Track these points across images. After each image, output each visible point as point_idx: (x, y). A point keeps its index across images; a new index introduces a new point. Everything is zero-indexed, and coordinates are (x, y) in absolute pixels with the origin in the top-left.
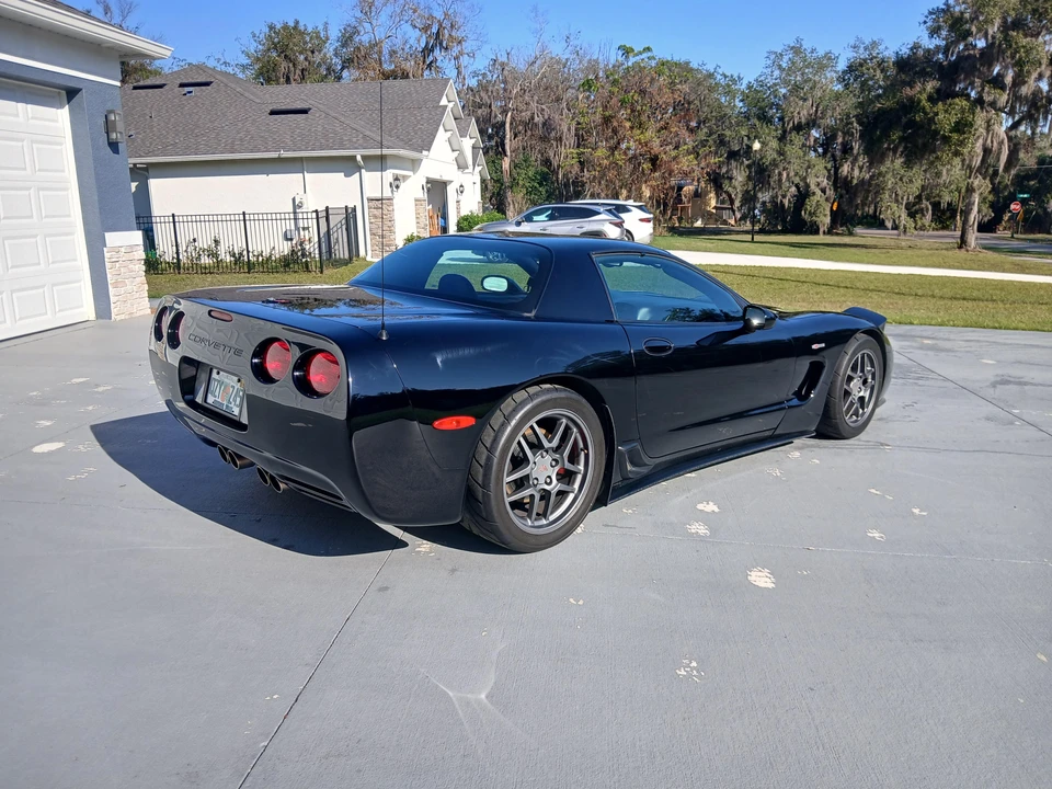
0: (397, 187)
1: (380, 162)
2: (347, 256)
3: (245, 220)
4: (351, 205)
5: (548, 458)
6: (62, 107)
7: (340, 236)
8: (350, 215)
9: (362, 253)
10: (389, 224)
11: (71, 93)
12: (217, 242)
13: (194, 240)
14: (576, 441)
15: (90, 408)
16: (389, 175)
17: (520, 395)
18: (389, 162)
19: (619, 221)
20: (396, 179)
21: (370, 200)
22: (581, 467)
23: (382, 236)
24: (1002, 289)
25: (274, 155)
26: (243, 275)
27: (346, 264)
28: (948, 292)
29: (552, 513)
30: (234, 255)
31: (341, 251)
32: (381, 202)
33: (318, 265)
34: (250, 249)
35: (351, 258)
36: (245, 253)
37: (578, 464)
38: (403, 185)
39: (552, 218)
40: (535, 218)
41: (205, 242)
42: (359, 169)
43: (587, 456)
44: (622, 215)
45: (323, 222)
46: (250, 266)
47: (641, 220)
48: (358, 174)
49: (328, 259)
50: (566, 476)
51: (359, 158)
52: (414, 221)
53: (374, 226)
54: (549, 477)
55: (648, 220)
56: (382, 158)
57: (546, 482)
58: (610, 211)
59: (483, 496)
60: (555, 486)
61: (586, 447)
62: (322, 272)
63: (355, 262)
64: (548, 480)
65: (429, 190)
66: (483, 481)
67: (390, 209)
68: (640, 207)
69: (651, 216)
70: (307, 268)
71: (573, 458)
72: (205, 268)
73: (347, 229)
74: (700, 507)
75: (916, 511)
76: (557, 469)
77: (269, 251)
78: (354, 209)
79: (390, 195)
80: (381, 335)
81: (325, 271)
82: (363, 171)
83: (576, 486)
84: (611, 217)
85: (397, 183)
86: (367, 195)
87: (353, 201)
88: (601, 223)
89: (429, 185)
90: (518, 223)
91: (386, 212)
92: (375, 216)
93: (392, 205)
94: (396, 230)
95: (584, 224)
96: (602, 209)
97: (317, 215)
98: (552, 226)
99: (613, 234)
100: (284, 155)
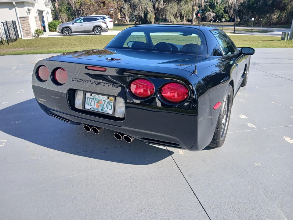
0: (29, 13)
1: (21, 4)
2: (15, 38)
4: (14, 20)
7: (12, 31)
8: (14, 23)
9: (20, 36)
10: (29, 26)
16: (26, 8)
18: (25, 4)
19: (105, 22)
20: (29, 10)
21: (20, 18)
23: (27, 30)
27: (16, 41)
31: (13, 36)
32: (24, 19)
33: (7, 42)
35: (17, 39)
38: (31, 11)
39: (84, 21)
40: (77, 22)
42: (14, 7)
44: (105, 19)
45: (5, 26)
47: (110, 21)
48: (14, 9)
49: (9, 40)
51: (14, 3)
52: (36, 24)
53: (23, 27)
55: (112, 21)
56: (23, 3)
58: (101, 18)
62: (8, 44)
63: (19, 40)
65: (39, 14)
67: (28, 20)
68: (109, 17)
69: (112, 20)
70: (2, 43)
73: (14, 28)
74: (240, 116)
78: (15, 21)
79: (27, 16)
81: (9, 44)
82: (16, 7)
84: (102, 20)
85: (29, 11)
86: (19, 16)
87: (15, 18)
88: (100, 22)
89: (39, 12)
90: (73, 24)
91: (27, 22)
92: (23, 23)
93: (28, 19)
94: (31, 28)
95: (94, 23)
96: (99, 18)
97: (3, 24)
98: (84, 24)
99: (104, 26)
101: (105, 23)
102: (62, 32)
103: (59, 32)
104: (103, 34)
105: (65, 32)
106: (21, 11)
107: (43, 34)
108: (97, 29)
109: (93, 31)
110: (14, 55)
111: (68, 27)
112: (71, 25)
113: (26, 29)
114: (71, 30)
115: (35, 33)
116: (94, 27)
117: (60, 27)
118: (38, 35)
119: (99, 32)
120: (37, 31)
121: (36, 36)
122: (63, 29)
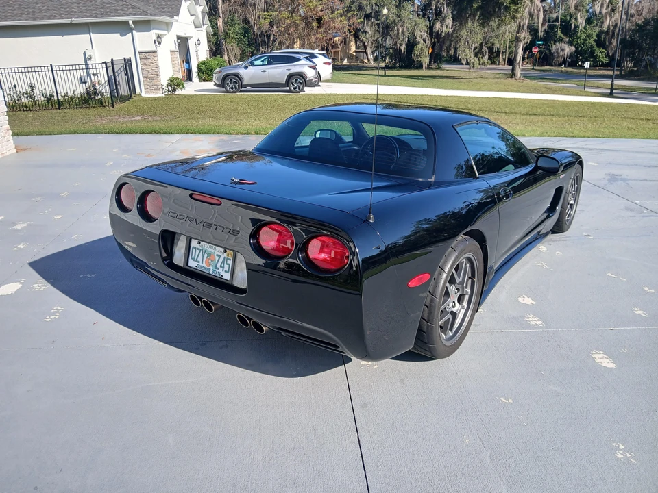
0: (160, 43)
1: (145, 25)
2: (127, 94)
3: (52, 71)
4: (127, 57)
5: (454, 289)
7: (122, 79)
8: (127, 63)
9: (138, 91)
10: (156, 70)
12: (32, 87)
13: (15, 86)
16: (153, 34)
18: (152, 26)
19: (313, 65)
20: (159, 37)
21: (141, 53)
23: (152, 80)
24: (553, 107)
25: (68, 21)
26: (55, 111)
27: (128, 99)
30: (46, 96)
31: (124, 90)
32: (148, 55)
33: (110, 101)
34: (59, 92)
35: (131, 95)
36: (55, 94)
38: (164, 40)
39: (269, 63)
40: (256, 63)
41: (23, 87)
42: (131, 30)
44: (314, 60)
45: (110, 70)
46: (60, 104)
47: (325, 63)
48: (130, 34)
49: (116, 97)
51: (131, 23)
52: (171, 66)
53: (145, 71)
54: (455, 301)
55: (329, 64)
56: (148, 22)
58: (307, 58)
59: (428, 328)
61: (474, 276)
62: (113, 107)
63: (134, 98)
64: (454, 304)
65: (179, 44)
66: (428, 317)
67: (156, 58)
68: (323, 55)
69: (330, 60)
70: (102, 104)
72: (26, 107)
73: (126, 74)
74: (521, 300)
75: (646, 289)
76: (458, 294)
77: (72, 92)
78: (130, 60)
79: (154, 49)
80: (370, 219)
81: (115, 106)
82: (134, 32)
84: (309, 62)
85: (159, 40)
86: (138, 49)
87: (129, 54)
88: (302, 66)
89: (179, 41)
90: (246, 67)
91: (153, 61)
92: (145, 64)
93: (156, 56)
94: (161, 74)
95: (290, 67)
96: (302, 57)
97: (106, 65)
98: (269, 68)
99: (310, 74)
100: (75, 21)
101: (314, 68)
102: (223, 85)
103: (216, 85)
104: (307, 90)
105: (230, 84)
106: (144, 40)
107: (184, 87)
108: (296, 80)
109: (287, 84)
110: (117, 133)
111: (236, 75)
112: (242, 71)
113: (150, 76)
114: (242, 81)
115: (168, 86)
116: (290, 76)
117: (220, 74)
118: (174, 90)
119: (299, 87)
120: (171, 80)
121: (169, 91)
122: (225, 77)
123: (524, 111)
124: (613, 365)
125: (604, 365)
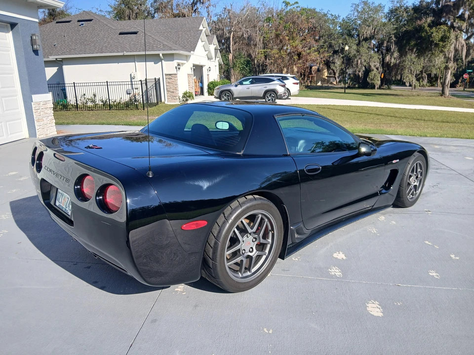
0: (179, 69)
1: (170, 57)
3: (107, 85)
4: (157, 78)
5: (251, 238)
6: (8, 32)
7: (153, 92)
8: (157, 82)
9: (163, 100)
10: (176, 86)
11: (13, 26)
12: (95, 95)
13: (84, 95)
14: (267, 226)
15: (14, 191)
16: (175, 63)
17: (235, 204)
18: (175, 57)
19: (284, 84)
20: (179, 65)
21: (166, 75)
22: (270, 240)
23: (172, 92)
24: (465, 117)
25: (121, 54)
26: (107, 111)
27: (156, 105)
28: (439, 118)
29: (253, 267)
30: (103, 102)
31: (153, 99)
32: (171, 76)
33: (142, 106)
34: (110, 99)
35: (157, 103)
36: (108, 100)
37: (268, 238)
38: (182, 68)
39: (252, 83)
40: (244, 83)
41: (89, 96)
42: (161, 60)
43: (273, 235)
44: (284, 81)
45: (144, 86)
46: (110, 107)
47: (294, 83)
48: (161, 62)
49: (147, 104)
50: (261, 247)
51: (161, 55)
52: (188, 84)
53: (168, 87)
54: (252, 248)
55: (297, 84)
56: (172, 55)
57: (250, 251)
58: (279, 79)
59: (213, 265)
60: (254, 254)
61: (272, 229)
62: (144, 109)
63: (160, 105)
64: (251, 250)
65: (194, 70)
66: (213, 256)
67: (176, 79)
68: (293, 77)
69: (298, 81)
70: (137, 107)
71: (265, 236)
72: (90, 108)
73: (156, 89)
74: (335, 255)
75: (453, 256)
76: (256, 243)
77: (119, 100)
78: (159, 79)
79: (175, 72)
80: (149, 174)
82: (163, 61)
83: (267, 251)
84: (280, 82)
85: (179, 66)
86: (165, 72)
87: (158, 75)
88: (276, 85)
89: (194, 68)
90: (236, 86)
91: (174, 81)
92: (169, 83)
93: (177, 77)
94: (179, 89)
95: (267, 86)
96: (275, 79)
97: (141, 82)
98: (252, 87)
99: (281, 90)
100: (126, 54)
101: (284, 86)
102: (220, 97)
103: (215, 97)
104: (278, 102)
105: (225, 97)
106: (169, 66)
107: (193, 98)
108: (270, 95)
109: (264, 97)
111: (229, 91)
112: (233, 88)
113: (172, 90)
114: (233, 95)
115: (183, 97)
116: (266, 92)
117: (218, 90)
118: (187, 100)
119: (272, 99)
120: (185, 94)
121: (183, 101)
122: (222, 92)
123: (440, 120)
124: (381, 314)
125: (372, 313)
